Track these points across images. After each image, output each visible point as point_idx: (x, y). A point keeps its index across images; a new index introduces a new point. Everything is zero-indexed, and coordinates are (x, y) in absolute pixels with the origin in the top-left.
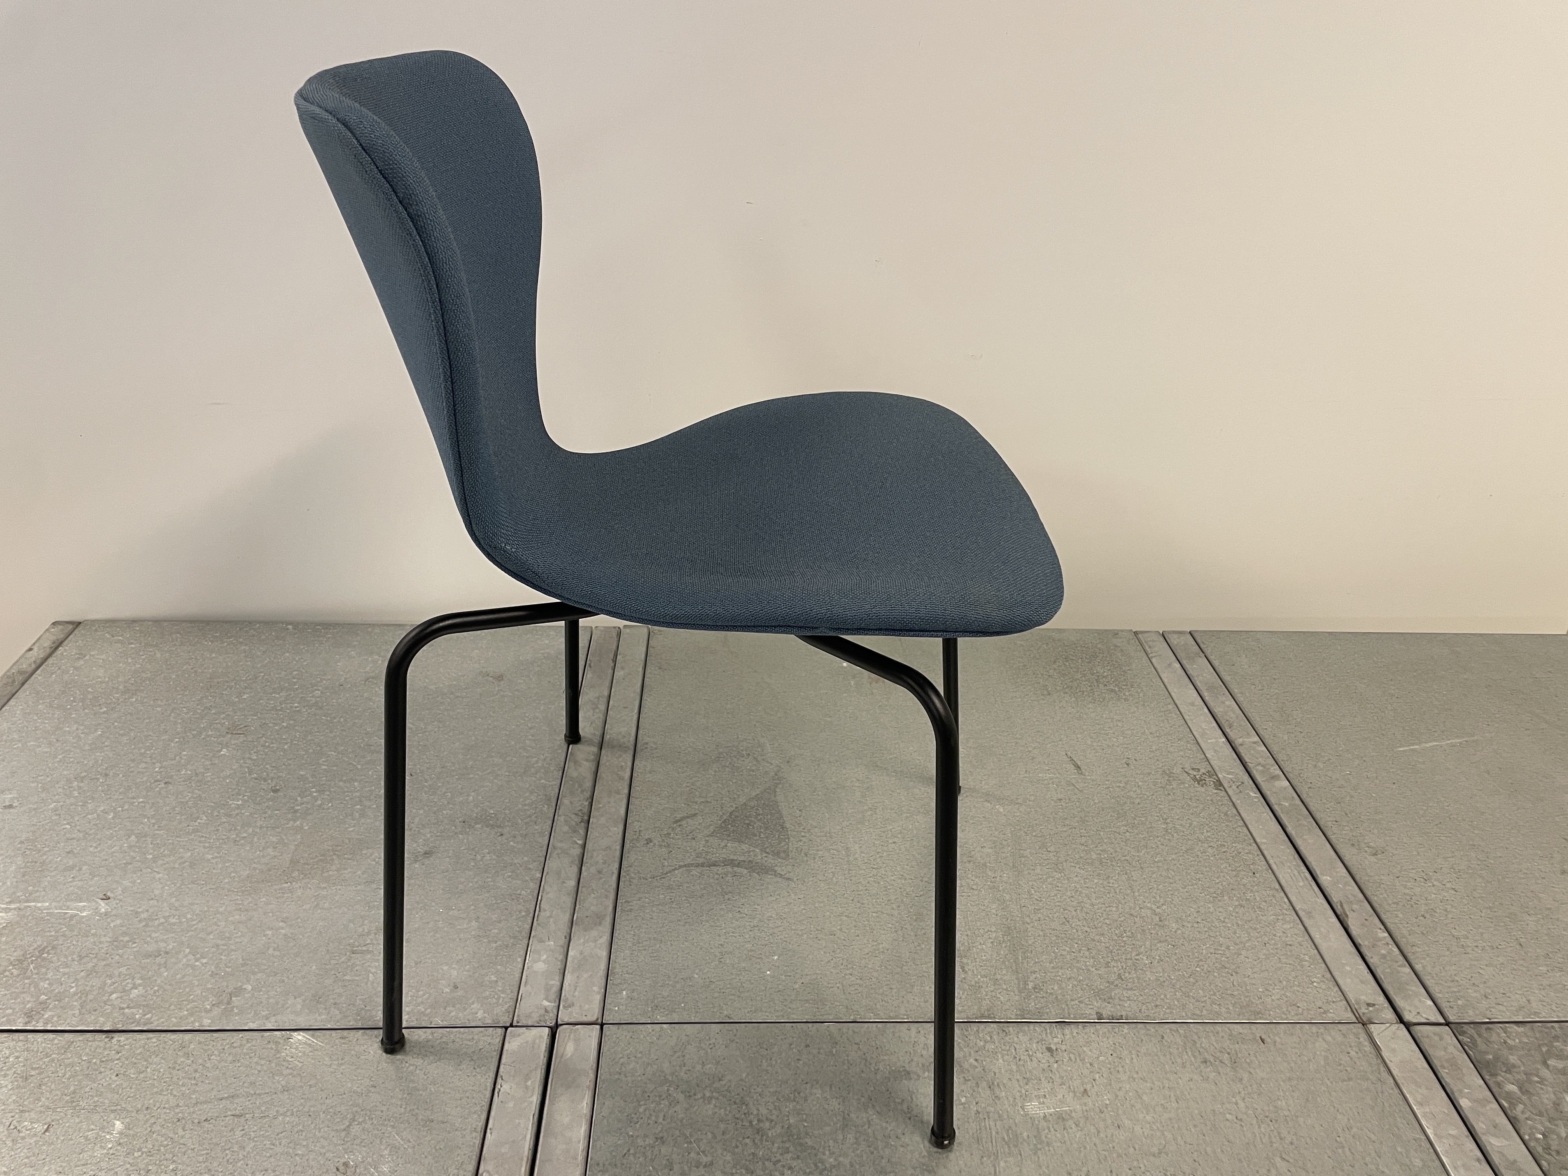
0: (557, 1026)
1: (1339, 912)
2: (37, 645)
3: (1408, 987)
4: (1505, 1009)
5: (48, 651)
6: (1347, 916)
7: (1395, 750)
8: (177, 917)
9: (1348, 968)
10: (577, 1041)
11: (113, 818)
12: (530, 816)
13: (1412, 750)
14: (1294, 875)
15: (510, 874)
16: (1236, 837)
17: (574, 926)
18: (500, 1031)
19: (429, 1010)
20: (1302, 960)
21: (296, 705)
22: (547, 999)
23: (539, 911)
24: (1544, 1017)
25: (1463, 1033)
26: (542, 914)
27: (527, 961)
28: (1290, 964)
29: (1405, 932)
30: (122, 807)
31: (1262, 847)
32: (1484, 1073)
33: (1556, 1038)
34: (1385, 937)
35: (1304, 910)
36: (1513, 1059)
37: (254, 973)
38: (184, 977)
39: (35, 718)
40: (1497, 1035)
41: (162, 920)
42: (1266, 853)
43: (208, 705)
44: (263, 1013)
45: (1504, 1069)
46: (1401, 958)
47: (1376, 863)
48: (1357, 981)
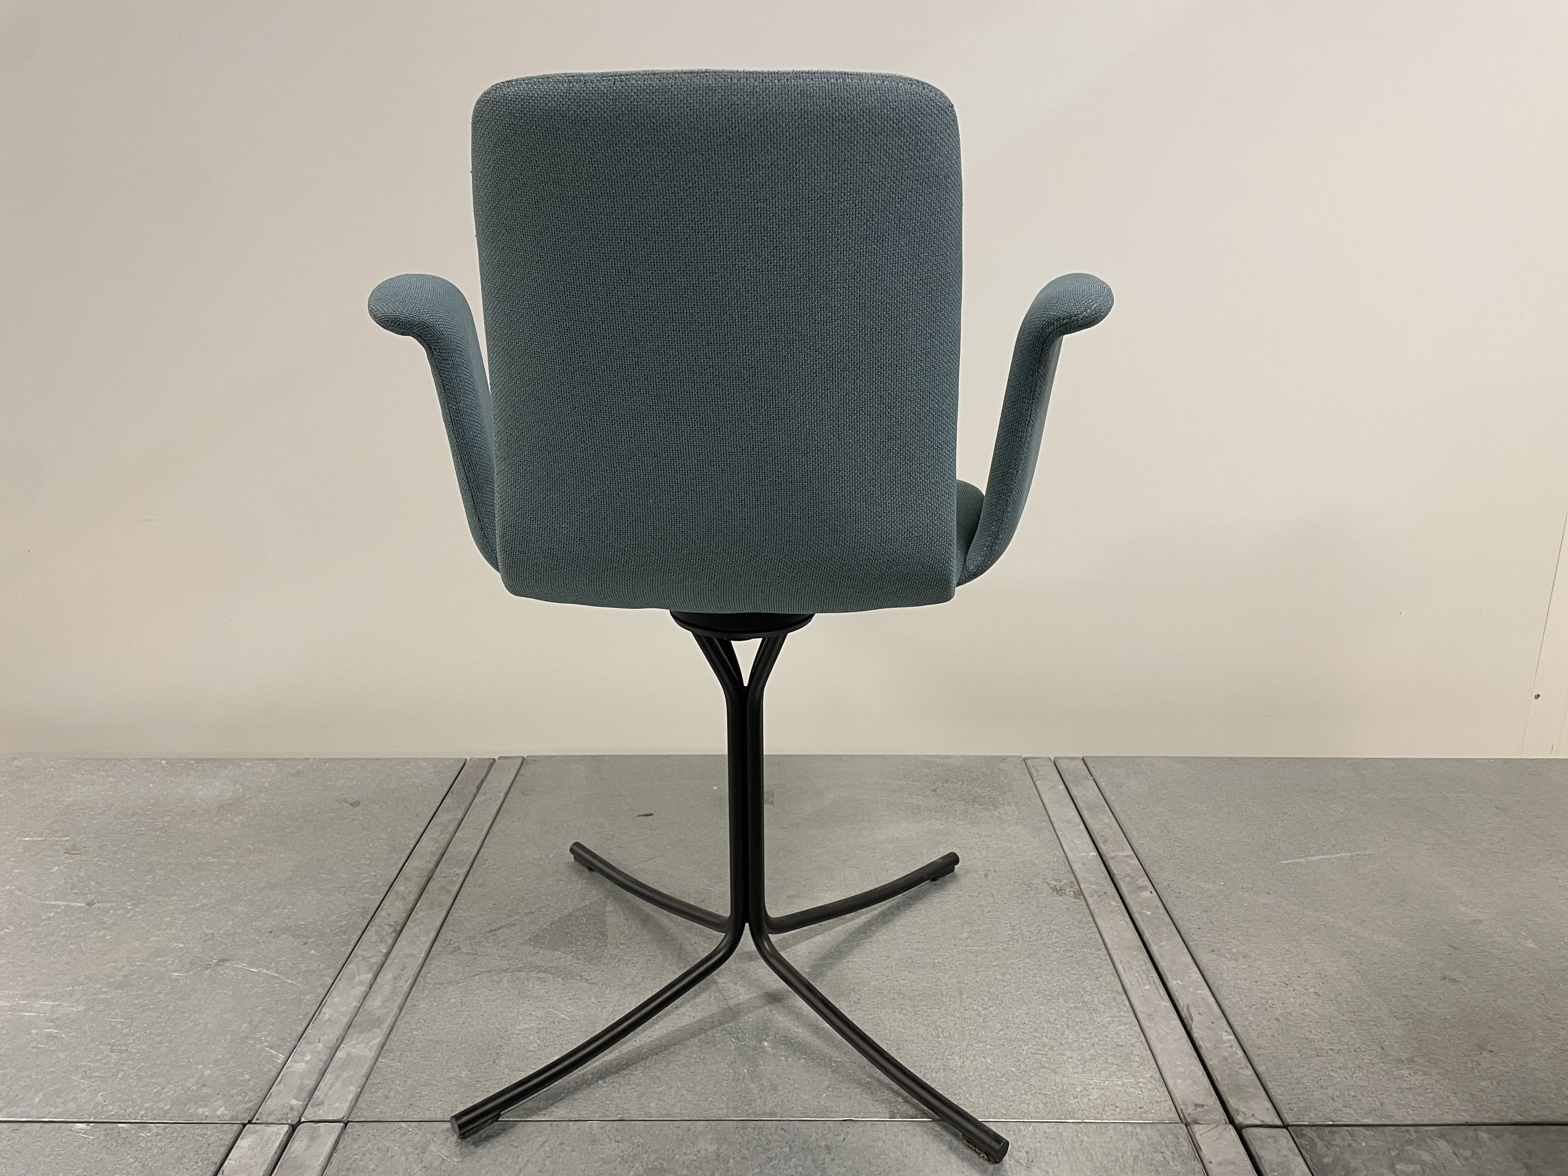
0: (299, 1123)
1: (1184, 1016)
3: (1247, 1089)
4: (1352, 1111)
6: (1192, 1019)
7: (1278, 863)
9: (1181, 1069)
10: (314, 1138)
12: (342, 926)
13: (1297, 863)
14: (1141, 977)
16: (1086, 942)
17: (350, 1028)
18: (236, 1128)
19: (167, 1108)
20: (1131, 1060)
22: (297, 1097)
23: (319, 1014)
24: (1398, 1120)
25: (1304, 1135)
26: (321, 1017)
27: (288, 1063)
28: (1117, 1065)
29: (1253, 1034)
31: (1112, 952)
33: (1410, 1142)
34: (1229, 1040)
35: (1144, 1013)
36: (1354, 1163)
40: (1340, 1138)
42: (1114, 956)
45: (1343, 1173)
46: (1245, 1060)
47: (1234, 968)
48: (1189, 1081)
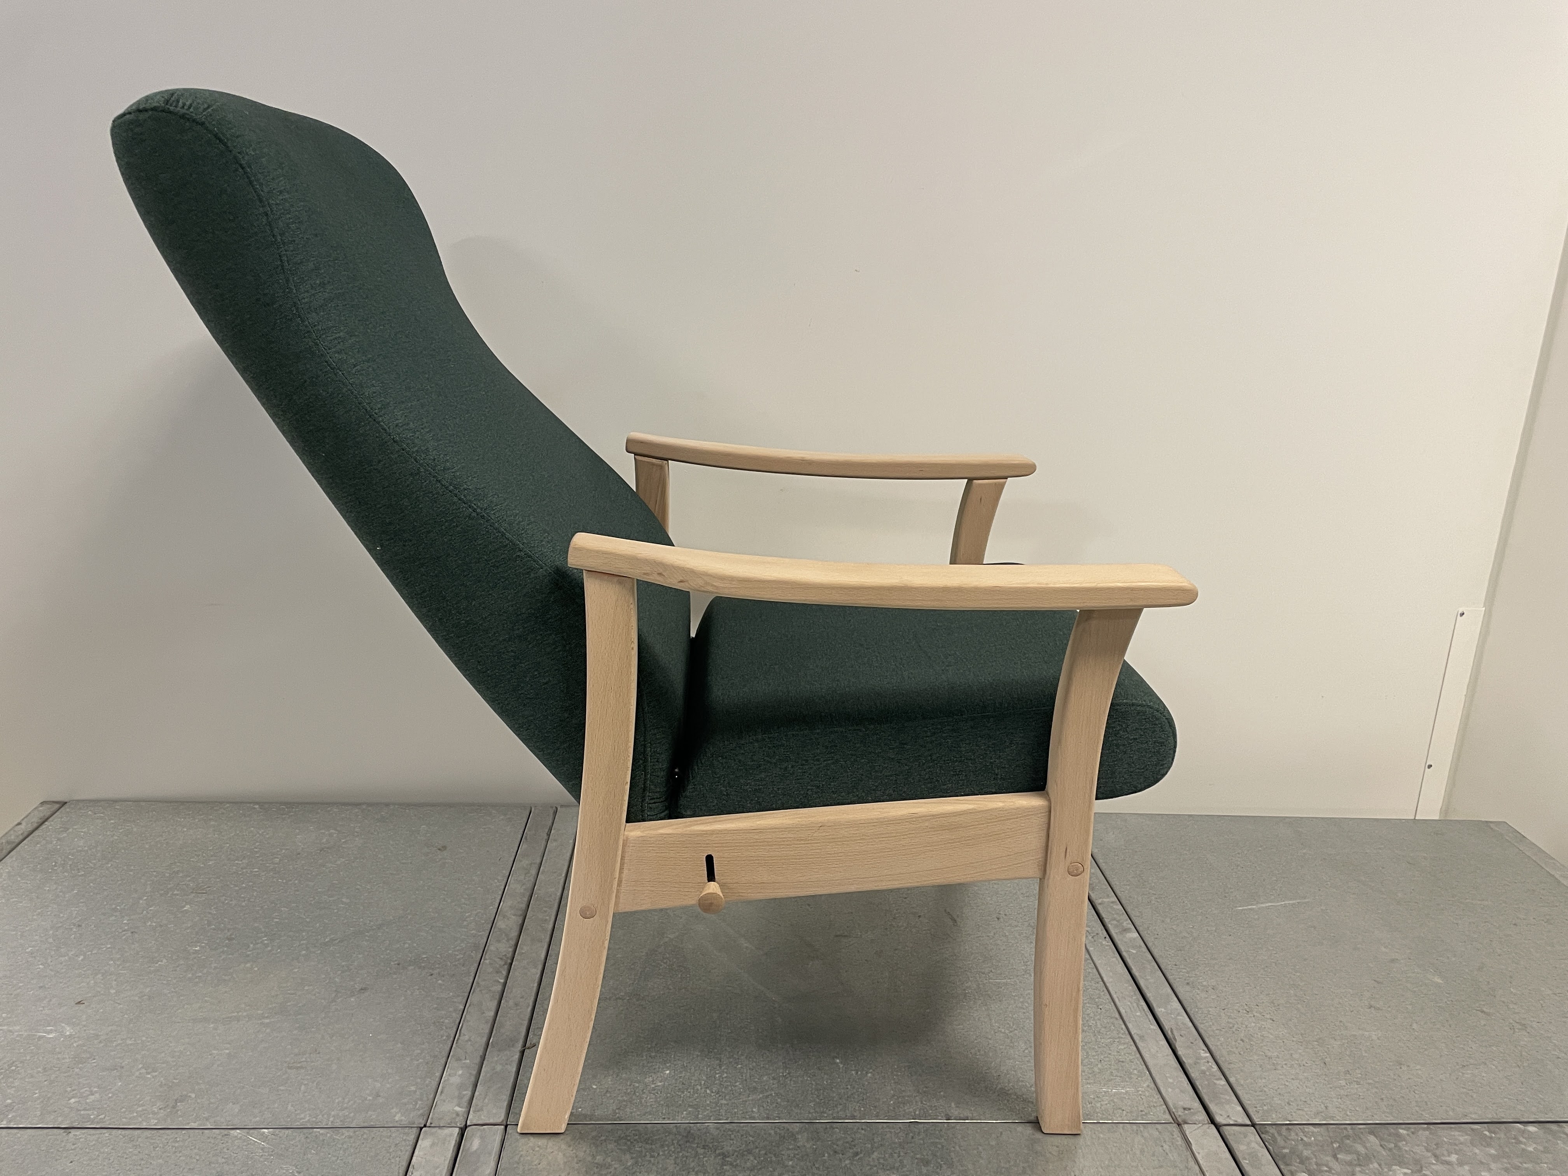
0: (466, 1126)
1: (1169, 1038)
2: (26, 819)
3: (1223, 1097)
4: (1303, 1113)
5: (35, 825)
6: (1175, 1040)
7: (1234, 909)
8: (133, 1039)
9: (1171, 1081)
10: (482, 1138)
11: (82, 960)
12: (459, 960)
13: (1251, 909)
14: (1133, 1007)
15: (435, 1006)
17: (489, 1047)
18: (415, 1131)
19: (352, 1115)
20: (1131, 1073)
21: (256, 870)
22: (459, 1105)
23: (459, 1036)
24: (1338, 1120)
25: (1267, 1132)
26: (461, 1038)
27: (444, 1075)
28: (1120, 1077)
29: (1224, 1052)
30: (91, 951)
31: (1108, 984)
32: (1280, 1163)
33: (1348, 1137)
34: (1206, 1057)
35: (1138, 1035)
36: (1306, 1153)
37: (198, 1084)
38: (136, 1086)
39: (19, 879)
40: (1295, 1134)
41: (121, 1042)
42: (1110, 989)
43: (176, 869)
44: (204, 1116)
45: (1298, 1161)
46: (1219, 1074)
47: (1206, 998)
48: (1177, 1090)
